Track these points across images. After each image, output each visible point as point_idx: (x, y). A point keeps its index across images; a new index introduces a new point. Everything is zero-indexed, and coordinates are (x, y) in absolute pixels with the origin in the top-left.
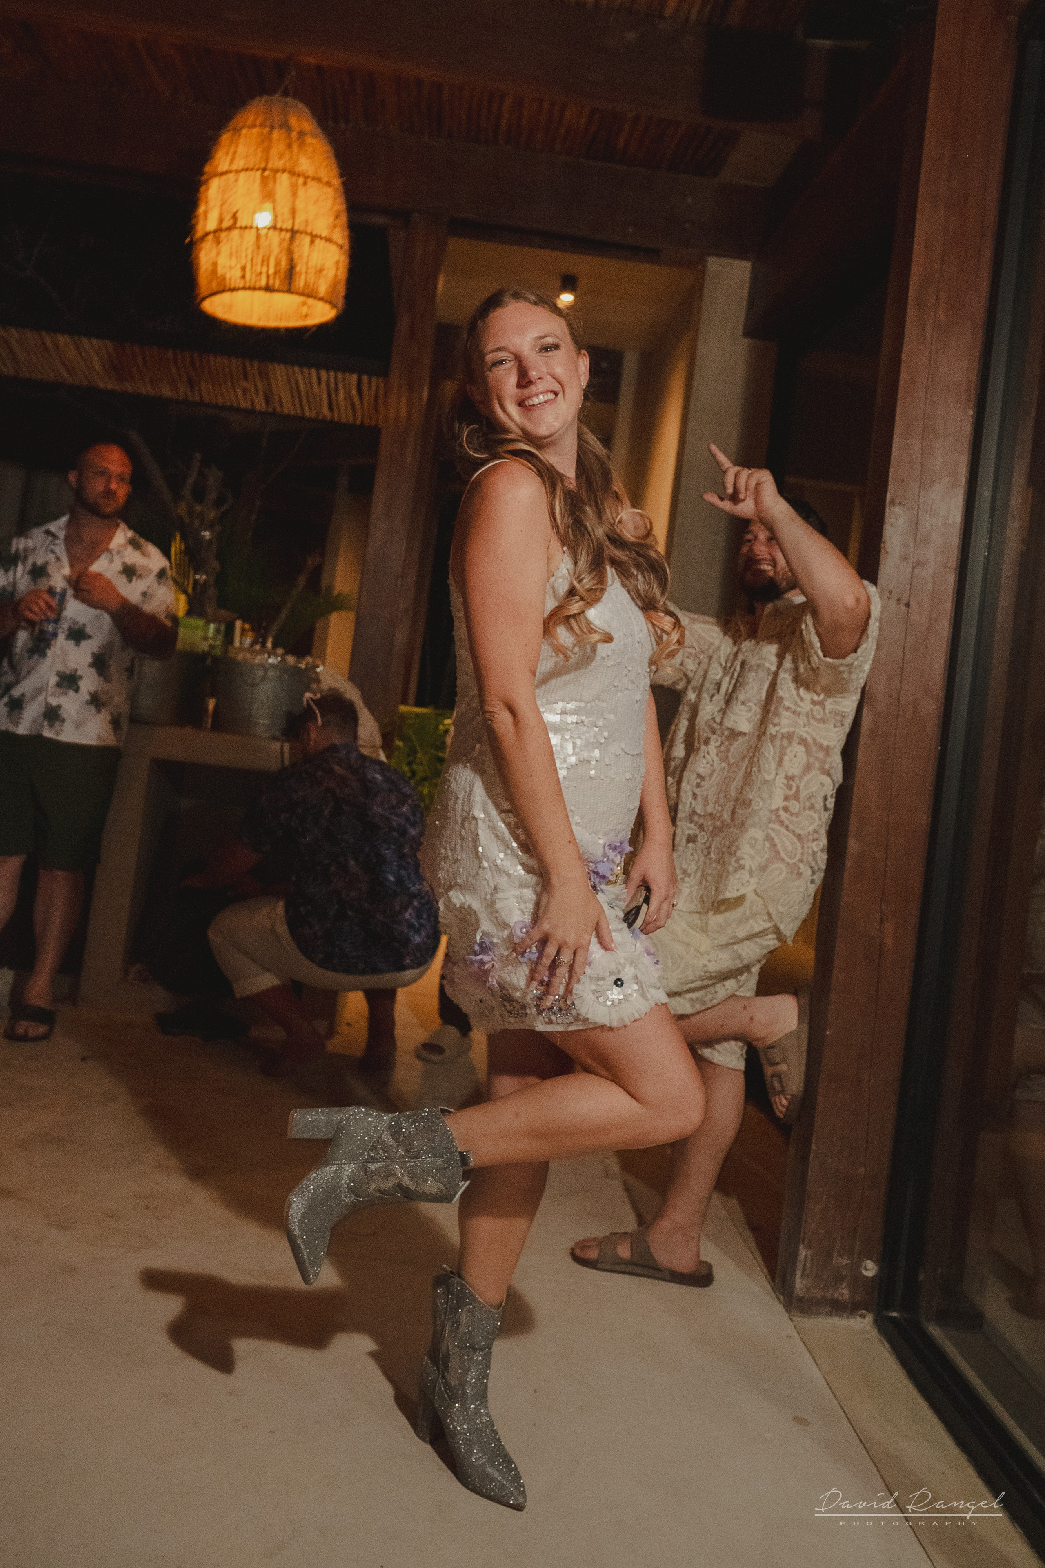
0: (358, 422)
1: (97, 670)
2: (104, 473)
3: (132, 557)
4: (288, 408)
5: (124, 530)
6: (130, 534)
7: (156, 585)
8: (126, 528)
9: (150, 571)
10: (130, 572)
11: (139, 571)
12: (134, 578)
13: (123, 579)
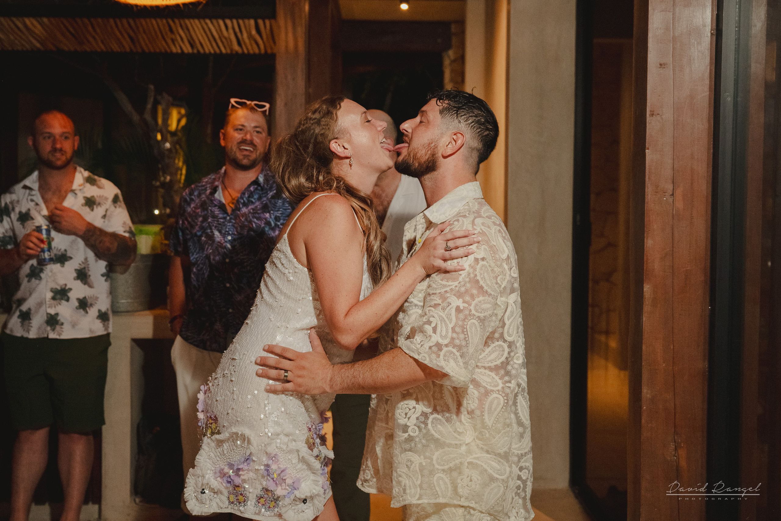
0: (263, 51)
1: (82, 281)
2: (51, 136)
3: (91, 191)
4: (208, 48)
5: (81, 172)
6: (86, 174)
7: (112, 208)
8: (82, 170)
9: (107, 199)
10: (90, 203)
11: (98, 200)
12: (95, 207)
13: (87, 209)
